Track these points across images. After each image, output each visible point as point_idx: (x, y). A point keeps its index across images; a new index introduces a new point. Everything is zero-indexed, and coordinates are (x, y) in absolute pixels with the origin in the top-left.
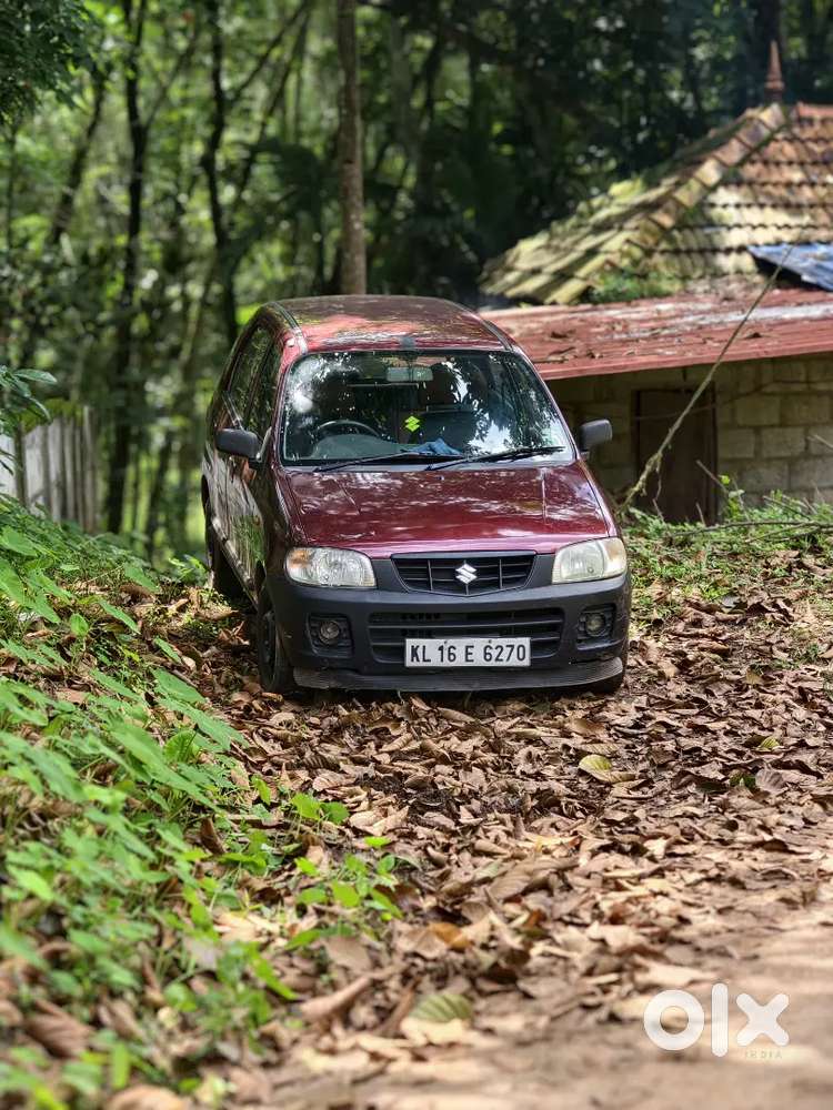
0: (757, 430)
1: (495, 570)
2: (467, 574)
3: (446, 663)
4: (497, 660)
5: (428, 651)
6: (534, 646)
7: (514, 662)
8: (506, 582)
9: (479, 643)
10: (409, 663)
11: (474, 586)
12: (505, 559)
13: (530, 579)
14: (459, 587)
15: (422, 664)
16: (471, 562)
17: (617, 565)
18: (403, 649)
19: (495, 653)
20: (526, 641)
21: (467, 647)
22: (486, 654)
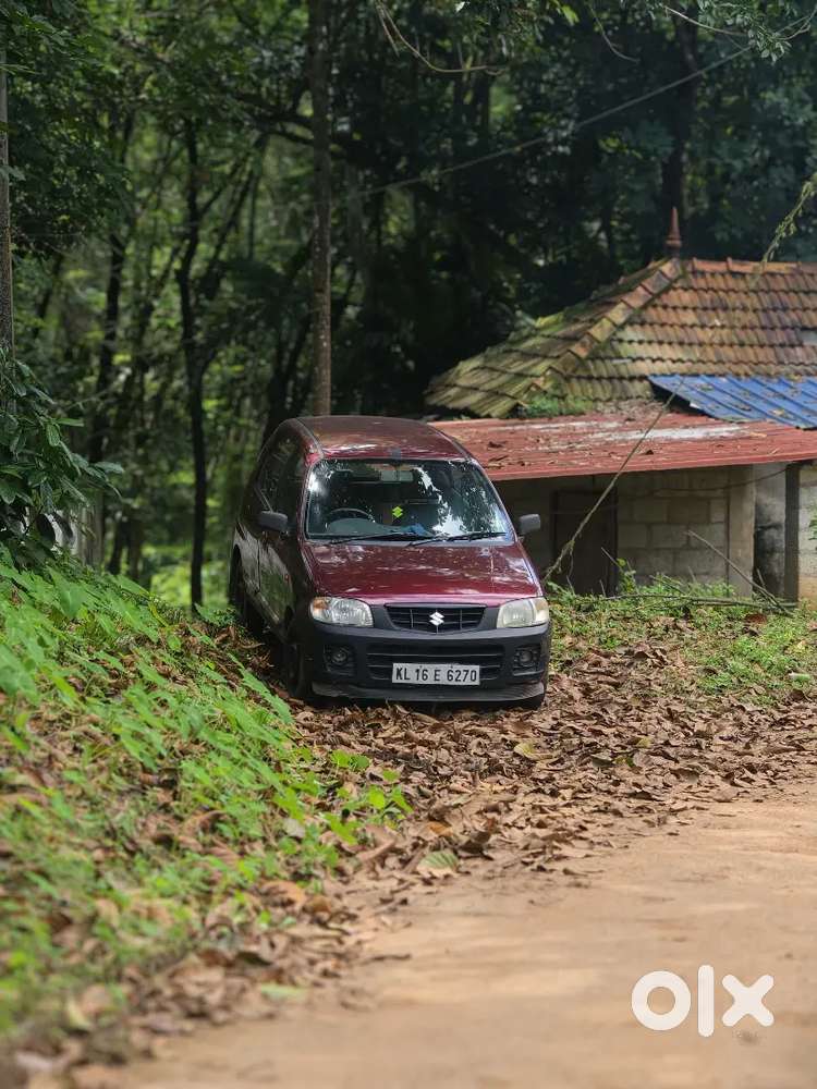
0: (649, 526)
1: (457, 617)
2: (437, 619)
3: (421, 681)
4: (456, 680)
5: (408, 672)
6: (483, 672)
7: (468, 682)
8: (465, 626)
9: (444, 668)
10: (395, 680)
11: (442, 628)
12: (465, 610)
13: (480, 626)
14: (432, 628)
15: (404, 681)
16: (441, 611)
17: (542, 617)
18: (391, 670)
19: (455, 675)
20: (477, 668)
21: (436, 671)
22: (449, 676)
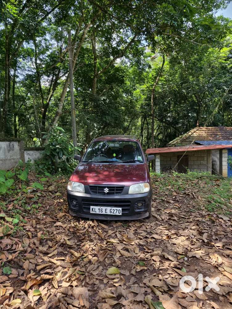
1: (113, 190)
2: (106, 190)
3: (100, 213)
4: (113, 213)
5: (96, 209)
7: (117, 214)
8: (117, 193)
9: (109, 208)
10: (91, 212)
11: (108, 193)
12: (117, 187)
13: (122, 193)
14: (104, 194)
15: (94, 213)
16: (108, 187)
17: (147, 189)
18: (90, 208)
19: (113, 211)
20: (121, 209)
21: (106, 209)
22: (110, 211)
